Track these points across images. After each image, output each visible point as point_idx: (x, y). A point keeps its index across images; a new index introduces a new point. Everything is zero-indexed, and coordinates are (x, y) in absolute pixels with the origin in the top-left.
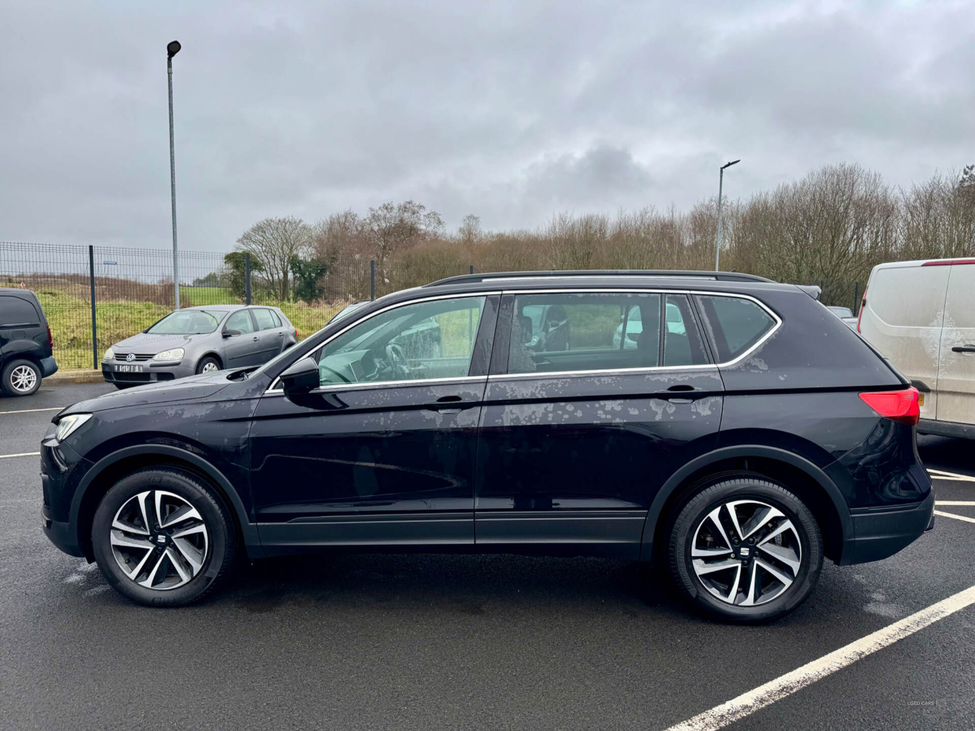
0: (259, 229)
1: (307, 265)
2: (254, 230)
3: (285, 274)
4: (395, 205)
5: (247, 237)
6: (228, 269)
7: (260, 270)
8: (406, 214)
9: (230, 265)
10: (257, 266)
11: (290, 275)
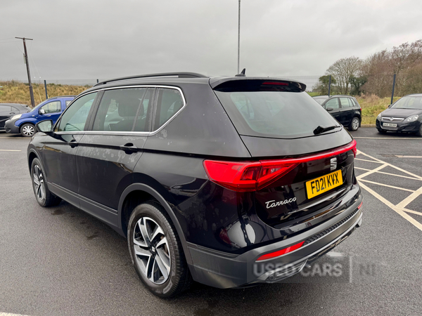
0: (337, 64)
1: (358, 79)
2: (335, 65)
3: (347, 84)
4: (410, 43)
5: (331, 68)
6: (320, 83)
7: (335, 83)
8: (416, 48)
9: (321, 82)
10: (334, 81)
11: (350, 85)
